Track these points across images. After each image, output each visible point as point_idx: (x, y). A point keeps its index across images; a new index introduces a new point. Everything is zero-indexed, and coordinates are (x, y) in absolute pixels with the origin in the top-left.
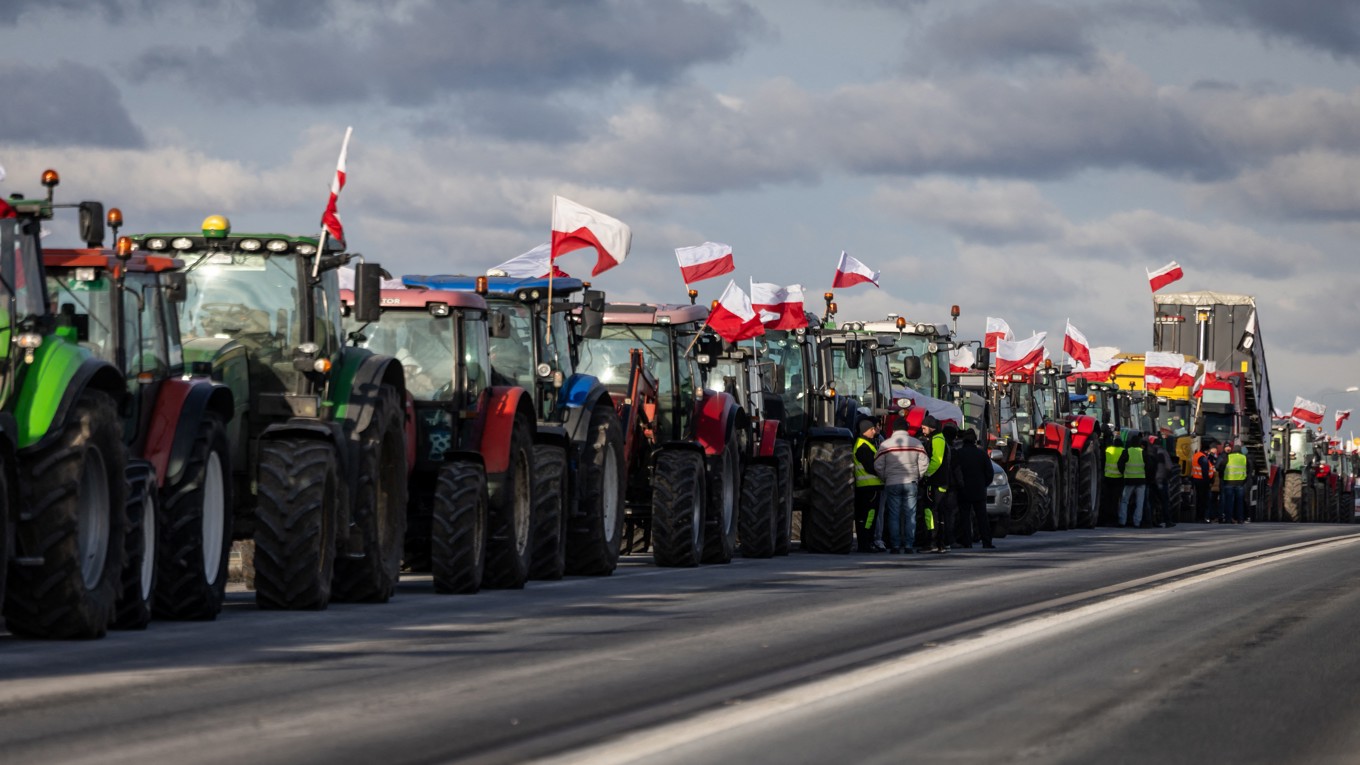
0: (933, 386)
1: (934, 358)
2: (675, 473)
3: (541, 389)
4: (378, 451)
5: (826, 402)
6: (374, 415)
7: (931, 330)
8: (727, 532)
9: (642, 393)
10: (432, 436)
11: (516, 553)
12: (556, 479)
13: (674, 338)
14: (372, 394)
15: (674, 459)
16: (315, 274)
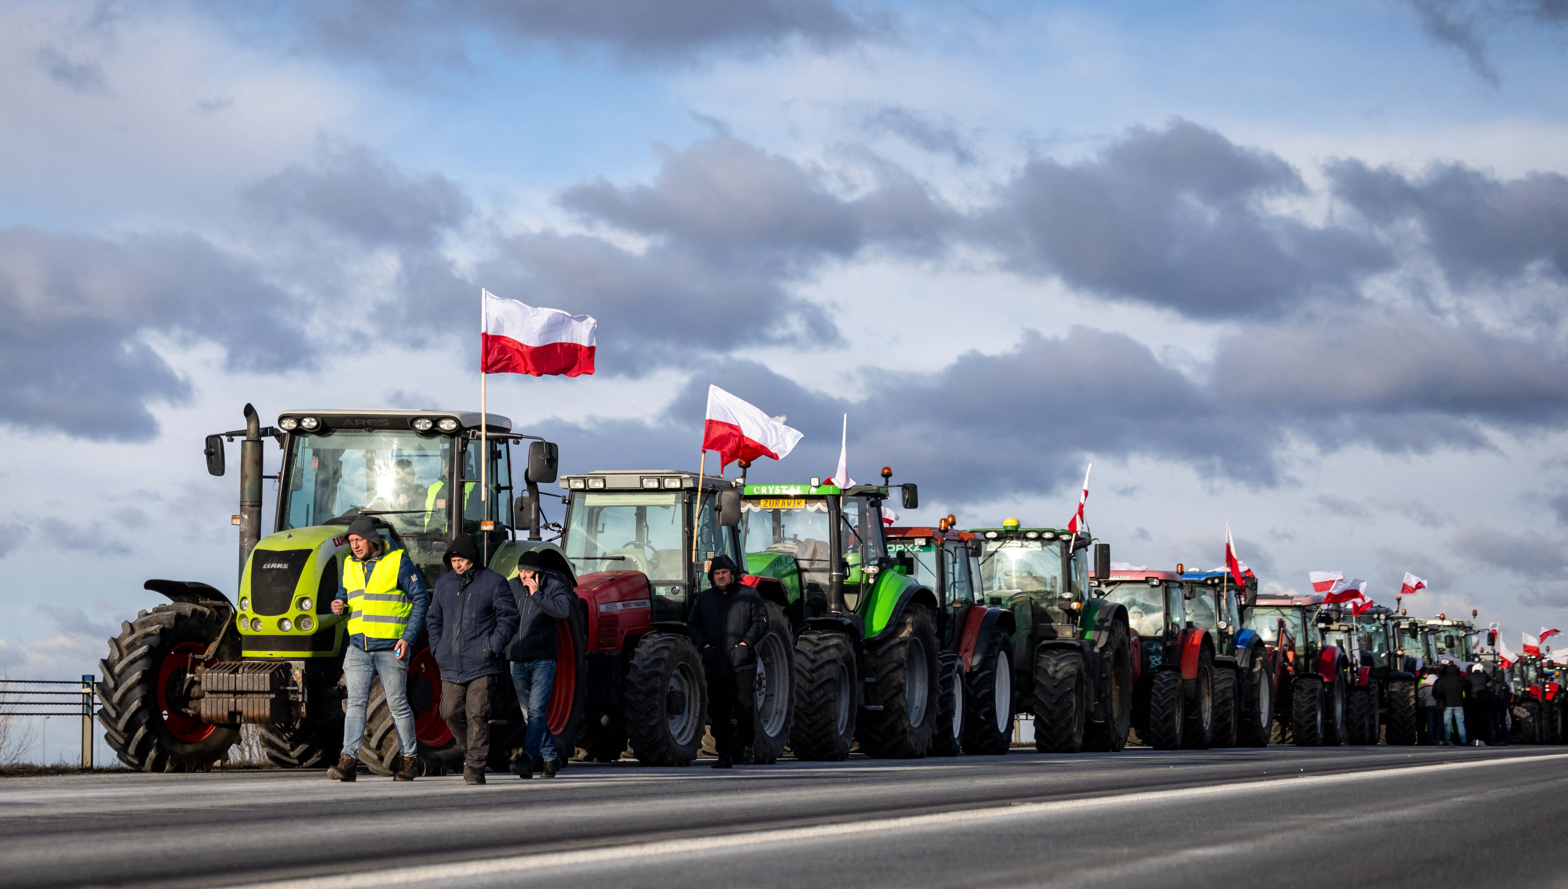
0: (1463, 655)
1: (1463, 639)
2: (1305, 691)
3: (1221, 637)
4: (1112, 659)
5: (1398, 659)
6: (1109, 637)
7: (1460, 623)
8: (1339, 727)
9: (1285, 645)
10: (1151, 657)
11: (1203, 729)
12: (1229, 688)
13: (1304, 614)
14: (1107, 624)
15: (1306, 683)
16: (1071, 552)
